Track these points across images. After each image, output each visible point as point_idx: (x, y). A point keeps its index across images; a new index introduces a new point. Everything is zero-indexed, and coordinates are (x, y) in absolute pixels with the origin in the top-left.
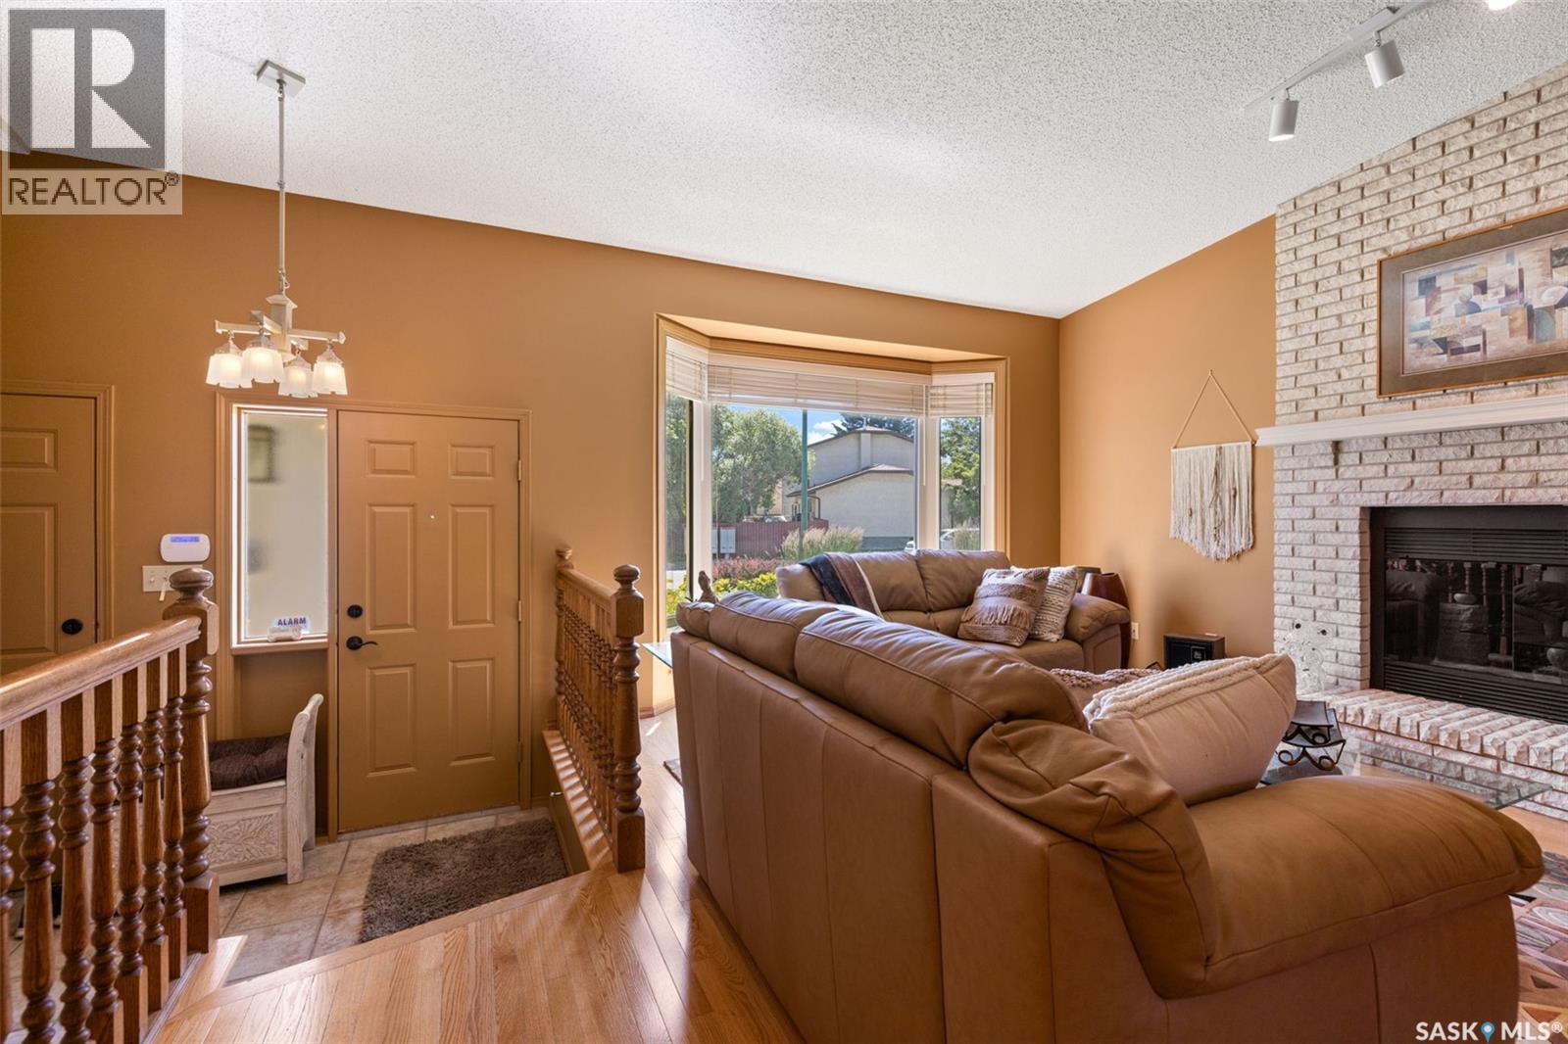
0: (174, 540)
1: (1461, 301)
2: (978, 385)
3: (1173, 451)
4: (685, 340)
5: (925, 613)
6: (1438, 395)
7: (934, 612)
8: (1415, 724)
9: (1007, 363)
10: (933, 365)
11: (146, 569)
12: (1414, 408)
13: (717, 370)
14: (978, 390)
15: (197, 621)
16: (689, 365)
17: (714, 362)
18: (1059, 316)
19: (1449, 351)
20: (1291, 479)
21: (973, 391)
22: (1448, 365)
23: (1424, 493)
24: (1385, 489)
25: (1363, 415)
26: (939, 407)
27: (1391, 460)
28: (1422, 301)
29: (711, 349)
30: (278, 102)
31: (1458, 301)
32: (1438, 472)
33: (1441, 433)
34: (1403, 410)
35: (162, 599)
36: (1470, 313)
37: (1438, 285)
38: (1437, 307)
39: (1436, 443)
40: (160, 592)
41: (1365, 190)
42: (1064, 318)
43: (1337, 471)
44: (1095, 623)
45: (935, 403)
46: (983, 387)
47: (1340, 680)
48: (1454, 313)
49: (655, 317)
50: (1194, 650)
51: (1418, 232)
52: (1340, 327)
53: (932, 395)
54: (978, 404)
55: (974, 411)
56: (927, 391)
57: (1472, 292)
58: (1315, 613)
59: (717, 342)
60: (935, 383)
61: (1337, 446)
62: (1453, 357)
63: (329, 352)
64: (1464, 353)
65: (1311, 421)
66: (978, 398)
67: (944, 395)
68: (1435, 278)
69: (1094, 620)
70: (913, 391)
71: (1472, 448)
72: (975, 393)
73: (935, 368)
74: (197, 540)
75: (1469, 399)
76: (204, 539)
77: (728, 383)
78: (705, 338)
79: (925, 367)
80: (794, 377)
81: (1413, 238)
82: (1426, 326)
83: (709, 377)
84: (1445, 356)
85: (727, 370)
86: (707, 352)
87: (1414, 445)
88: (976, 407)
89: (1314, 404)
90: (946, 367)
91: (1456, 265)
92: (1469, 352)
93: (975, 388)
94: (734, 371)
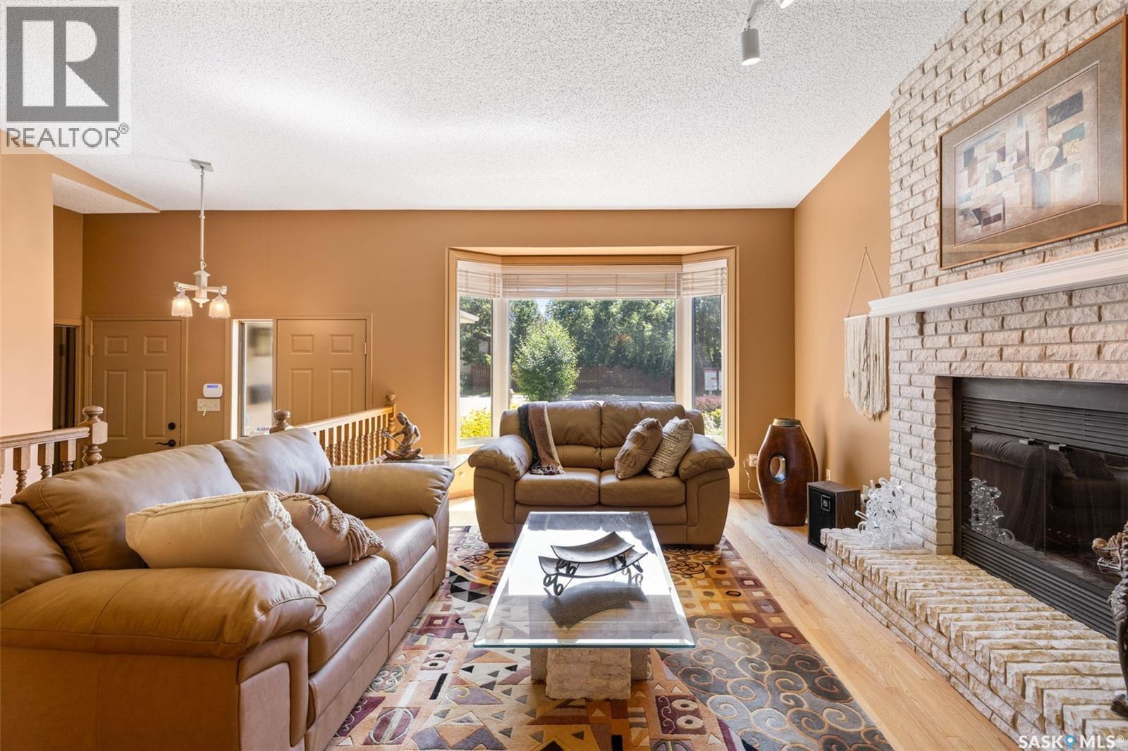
0: (208, 387)
1: (990, 170)
2: (717, 269)
3: (846, 319)
4: (478, 261)
5: (596, 448)
6: (979, 266)
7: (605, 448)
8: (904, 591)
9: (736, 250)
10: (683, 257)
11: (199, 400)
12: (966, 278)
13: (507, 277)
14: (716, 274)
15: (88, 429)
16: (485, 276)
17: (505, 272)
18: (794, 207)
19: (982, 222)
20: (898, 348)
21: (712, 275)
22: (982, 235)
23: (972, 364)
24: (950, 360)
25: (937, 285)
26: (688, 289)
27: (953, 331)
28: (966, 172)
29: (502, 264)
30: (200, 177)
31: (988, 171)
32: (980, 344)
33: (983, 304)
34: (959, 280)
35: (204, 415)
36: (995, 182)
37: (975, 155)
38: (975, 178)
39: (980, 314)
40: (203, 412)
41: (938, 69)
42: (797, 207)
43: (923, 340)
44: (694, 466)
45: (685, 286)
46: (719, 271)
47: (926, 542)
48: (985, 183)
49: (447, 250)
50: (824, 499)
51: (967, 105)
52: (925, 202)
53: (684, 280)
54: (716, 285)
55: (713, 291)
56: (678, 277)
57: (996, 160)
58: (912, 475)
59: (506, 259)
60: (684, 271)
61: (921, 317)
62: (985, 227)
63: (220, 297)
64: (991, 222)
65: (908, 292)
66: (716, 280)
67: (693, 279)
68: (973, 148)
69: (694, 464)
70: (666, 278)
71: (1003, 319)
72: (714, 277)
73: (684, 259)
74: (217, 387)
75: (999, 269)
76: (220, 386)
77: (517, 285)
78: (498, 257)
79: (677, 259)
80: (565, 277)
81: (965, 110)
82: (968, 198)
83: (503, 282)
84: (980, 226)
85: (516, 276)
86: (500, 266)
87: (967, 316)
88: (716, 287)
89: (910, 277)
90: (692, 258)
91: (987, 134)
92: (995, 221)
93: (714, 272)
94: (520, 276)
